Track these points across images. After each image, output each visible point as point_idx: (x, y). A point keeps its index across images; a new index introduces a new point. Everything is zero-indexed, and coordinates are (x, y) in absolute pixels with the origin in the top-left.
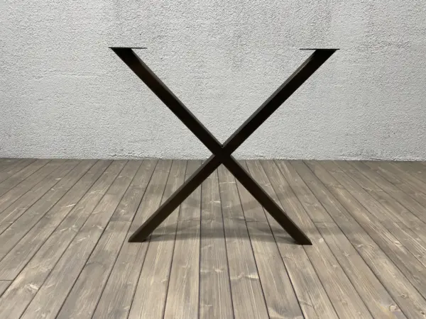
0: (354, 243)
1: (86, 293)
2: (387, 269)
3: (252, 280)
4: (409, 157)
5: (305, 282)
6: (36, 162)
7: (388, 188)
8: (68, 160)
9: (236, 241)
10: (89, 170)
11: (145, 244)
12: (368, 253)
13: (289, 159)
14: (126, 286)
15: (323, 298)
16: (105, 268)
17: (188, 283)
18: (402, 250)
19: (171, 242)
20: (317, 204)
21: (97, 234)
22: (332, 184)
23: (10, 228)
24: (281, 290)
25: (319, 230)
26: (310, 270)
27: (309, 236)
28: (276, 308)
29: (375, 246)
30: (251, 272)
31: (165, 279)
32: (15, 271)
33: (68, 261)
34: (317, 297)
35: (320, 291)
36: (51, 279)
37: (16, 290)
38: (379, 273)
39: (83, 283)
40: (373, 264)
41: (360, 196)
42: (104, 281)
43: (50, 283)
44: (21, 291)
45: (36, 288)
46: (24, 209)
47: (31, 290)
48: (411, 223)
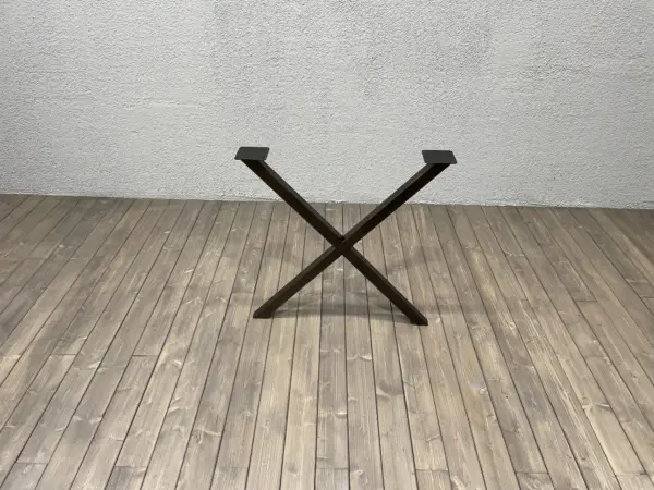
0: (470, 323)
1: (223, 369)
2: (491, 353)
3: (366, 360)
4: (578, 203)
5: (413, 365)
6: (135, 204)
7: (532, 252)
8: (170, 202)
9: (355, 319)
10: (197, 218)
11: (269, 321)
12: (478, 337)
13: (430, 202)
14: (256, 363)
15: (425, 379)
16: (236, 344)
17: (309, 363)
18: (514, 333)
19: (294, 319)
21: (222, 308)
22: (470, 245)
23: (137, 300)
24: (390, 371)
25: (439, 308)
26: (419, 353)
27: (427, 315)
29: (489, 328)
30: (365, 353)
31: (290, 358)
32: (157, 348)
33: (201, 336)
34: (419, 378)
35: (424, 372)
36: (192, 354)
37: (164, 365)
38: (482, 355)
39: (220, 359)
40: (480, 348)
41: (495, 262)
42: (237, 359)
43: (191, 359)
44: (168, 366)
45: (180, 363)
46: (144, 275)
47: (176, 366)
48: (537, 301)
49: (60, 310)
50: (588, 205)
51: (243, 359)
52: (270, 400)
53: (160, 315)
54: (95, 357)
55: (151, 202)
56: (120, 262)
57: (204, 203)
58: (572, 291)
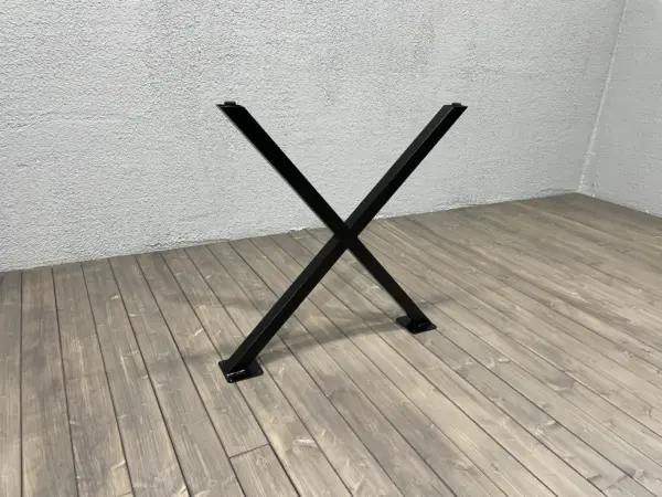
0: (543, 302)
1: (374, 427)
3: (505, 363)
8: (82, 265)
14: (404, 406)
15: (575, 361)
16: (355, 394)
20: (474, 270)
22: (463, 242)
24: (539, 365)
28: (551, 382)
30: (496, 356)
31: (432, 388)
34: (569, 362)
37: (289, 452)
39: (356, 419)
43: (319, 431)
45: (309, 441)
46: (135, 352)
47: (310, 447)
48: (566, 272)
49: (32, 441)
50: (507, 199)
51: (382, 407)
52: (464, 438)
53: (214, 393)
54: (170, 484)
55: (53, 271)
56: (76, 347)
57: (136, 257)
58: (577, 259)
